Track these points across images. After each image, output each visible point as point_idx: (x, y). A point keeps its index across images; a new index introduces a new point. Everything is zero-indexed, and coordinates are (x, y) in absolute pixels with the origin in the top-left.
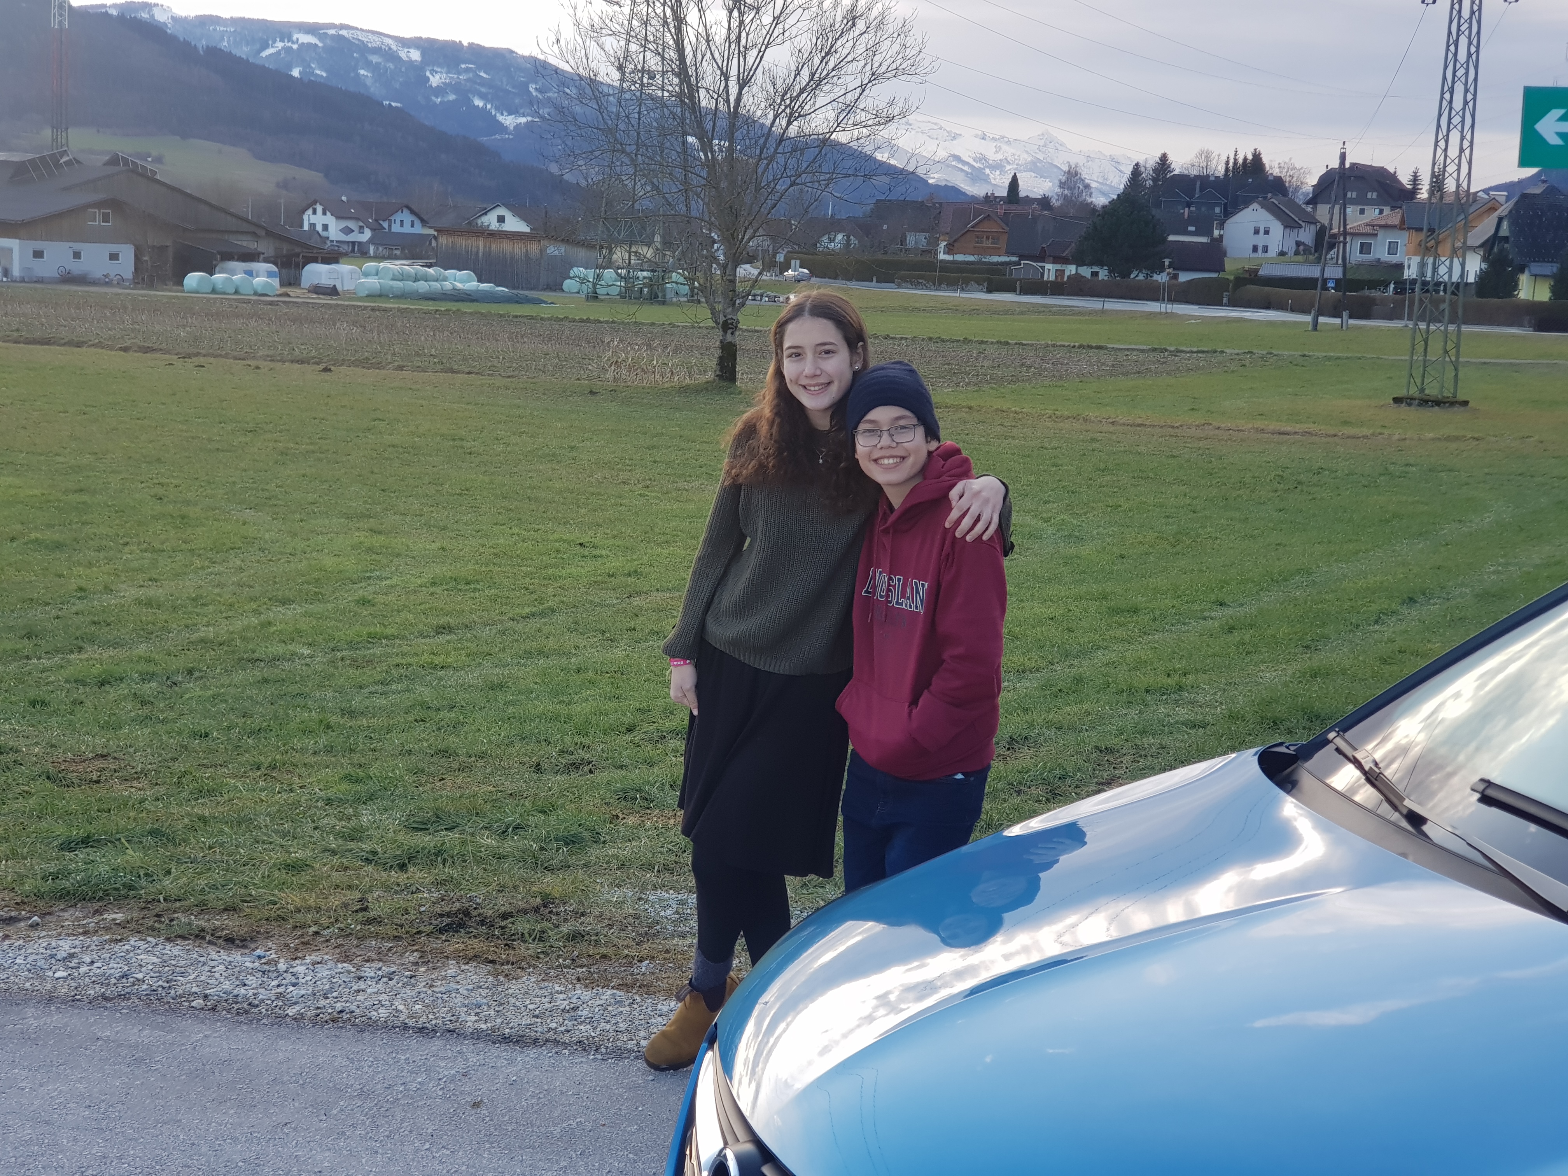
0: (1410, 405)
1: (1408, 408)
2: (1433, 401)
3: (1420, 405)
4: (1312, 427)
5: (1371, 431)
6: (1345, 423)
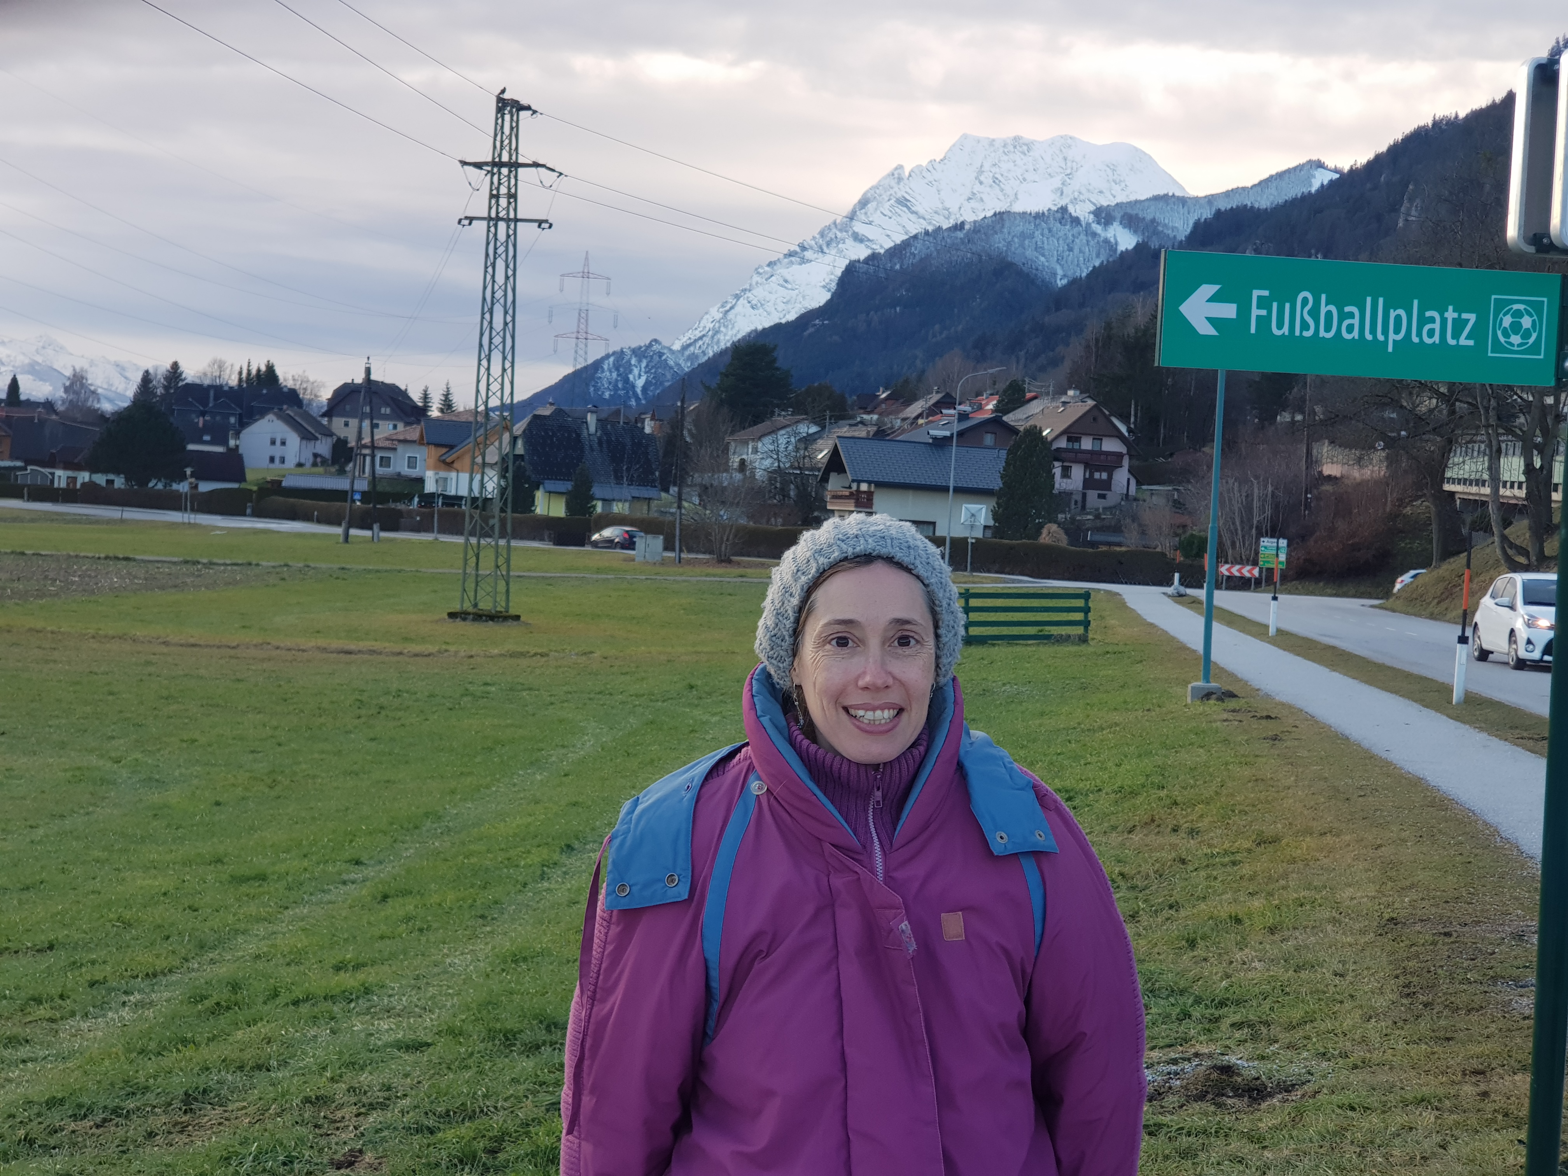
0: (464, 619)
1: (462, 623)
2: (486, 616)
3: (474, 620)
4: (377, 645)
5: (437, 648)
6: (406, 639)
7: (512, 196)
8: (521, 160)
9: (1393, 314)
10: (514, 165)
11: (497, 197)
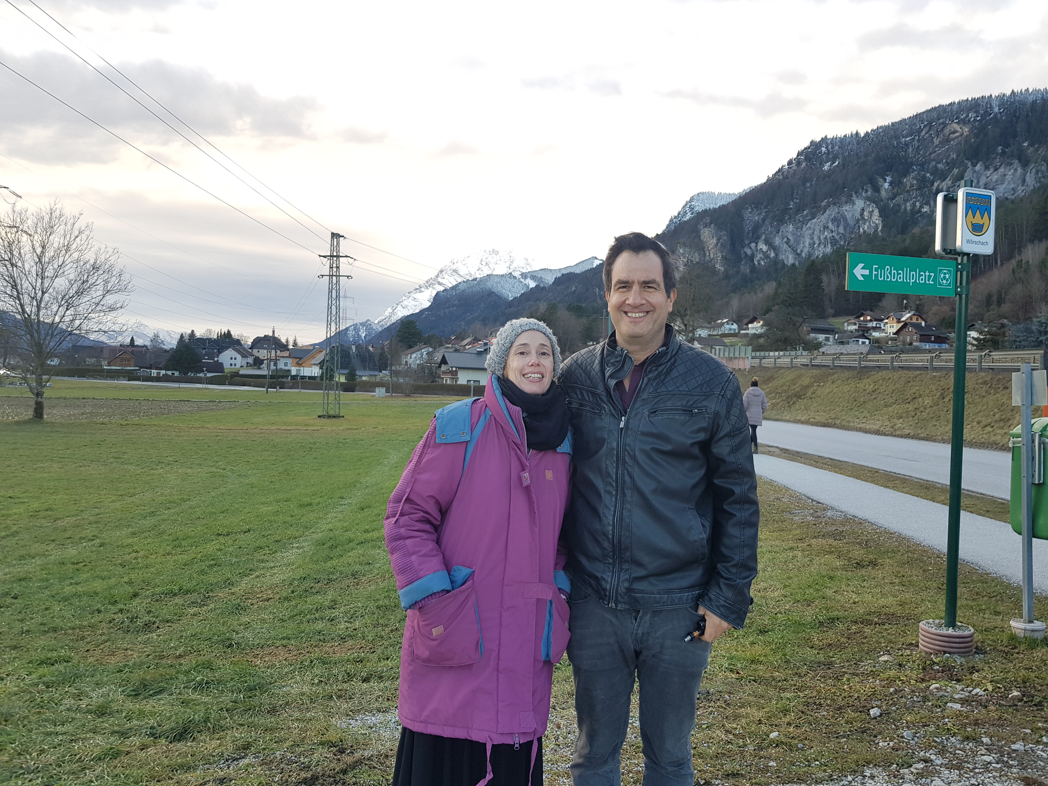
0: (324, 418)
2: (332, 416)
3: (327, 418)
5: (319, 428)
7: (338, 267)
8: (341, 255)
9: (912, 273)
10: (338, 257)
11: (332, 268)
